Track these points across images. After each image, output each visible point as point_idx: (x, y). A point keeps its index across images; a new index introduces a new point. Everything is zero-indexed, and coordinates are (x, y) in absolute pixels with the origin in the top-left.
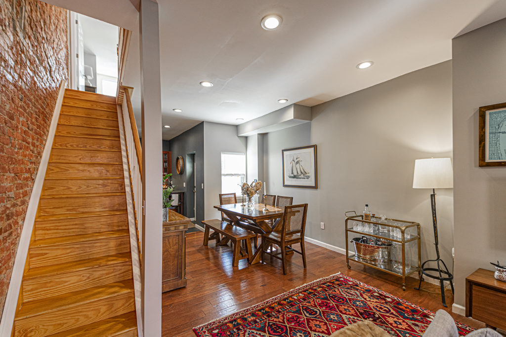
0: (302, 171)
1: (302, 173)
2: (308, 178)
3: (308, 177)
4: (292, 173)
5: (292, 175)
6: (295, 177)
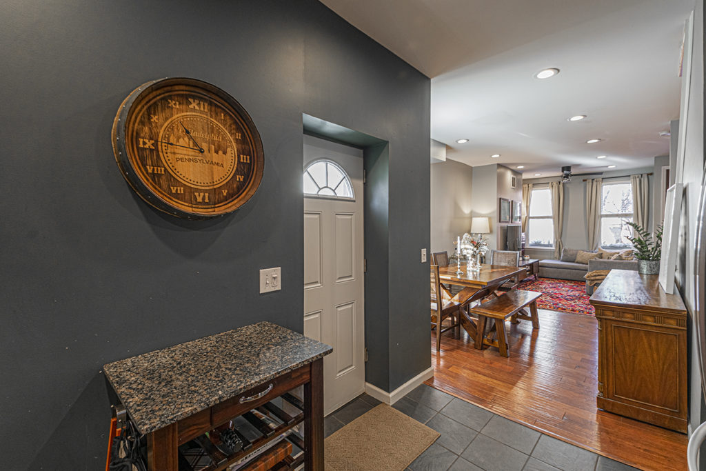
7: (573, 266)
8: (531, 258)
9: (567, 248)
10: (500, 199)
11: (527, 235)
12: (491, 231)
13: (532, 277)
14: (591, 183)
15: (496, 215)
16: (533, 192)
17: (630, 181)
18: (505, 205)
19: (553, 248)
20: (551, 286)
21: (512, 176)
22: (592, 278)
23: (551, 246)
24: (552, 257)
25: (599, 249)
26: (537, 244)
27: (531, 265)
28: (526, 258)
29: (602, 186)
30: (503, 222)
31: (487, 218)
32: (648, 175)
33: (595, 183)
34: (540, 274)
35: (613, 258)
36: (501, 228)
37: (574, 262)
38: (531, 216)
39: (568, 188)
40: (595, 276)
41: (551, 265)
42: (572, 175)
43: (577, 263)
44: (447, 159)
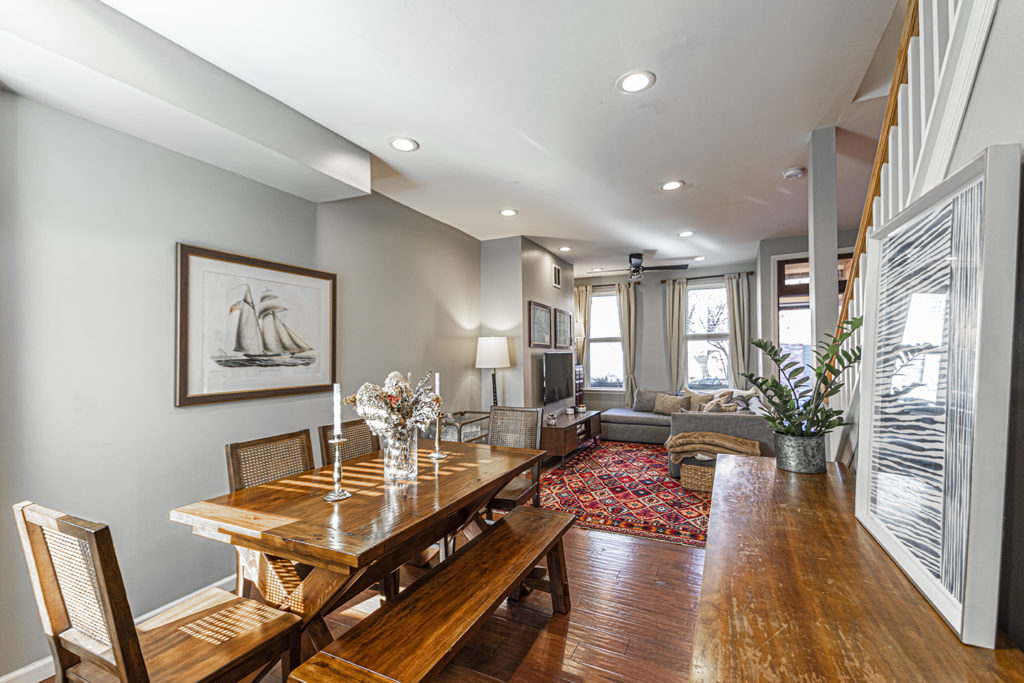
0: (287, 341)
1: (285, 348)
2: (307, 364)
3: (308, 362)
4: (239, 347)
5: (240, 356)
6: (251, 361)
7: (650, 419)
8: (588, 409)
9: (642, 390)
10: (530, 303)
11: (587, 369)
12: (513, 364)
13: (590, 442)
14: (671, 286)
15: (522, 333)
16: (594, 299)
17: (724, 284)
18: (541, 316)
19: (623, 389)
20: (617, 458)
21: (554, 265)
22: (678, 449)
23: (621, 386)
24: (622, 403)
25: (686, 389)
26: (601, 383)
27: (587, 422)
28: (581, 409)
29: (687, 291)
30: (537, 346)
31: (505, 338)
32: (748, 274)
33: (677, 286)
34: (603, 435)
35: (708, 406)
36: (534, 357)
37: (650, 411)
38: (592, 336)
39: (641, 293)
40: (682, 445)
41: (619, 420)
42: (644, 269)
43: (658, 413)
44: (372, 190)
